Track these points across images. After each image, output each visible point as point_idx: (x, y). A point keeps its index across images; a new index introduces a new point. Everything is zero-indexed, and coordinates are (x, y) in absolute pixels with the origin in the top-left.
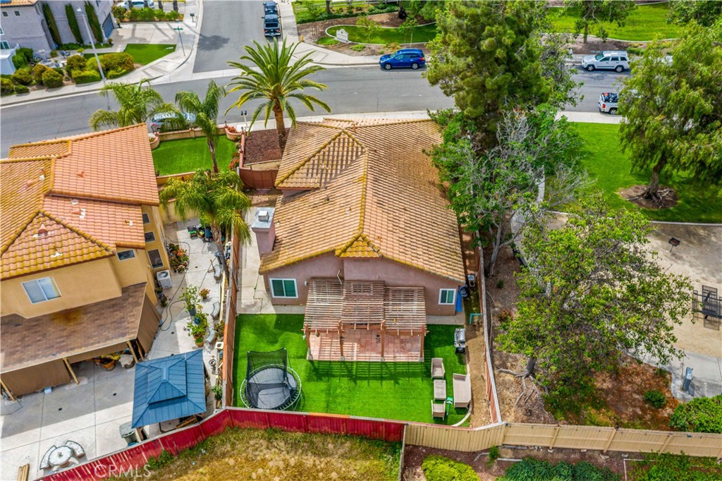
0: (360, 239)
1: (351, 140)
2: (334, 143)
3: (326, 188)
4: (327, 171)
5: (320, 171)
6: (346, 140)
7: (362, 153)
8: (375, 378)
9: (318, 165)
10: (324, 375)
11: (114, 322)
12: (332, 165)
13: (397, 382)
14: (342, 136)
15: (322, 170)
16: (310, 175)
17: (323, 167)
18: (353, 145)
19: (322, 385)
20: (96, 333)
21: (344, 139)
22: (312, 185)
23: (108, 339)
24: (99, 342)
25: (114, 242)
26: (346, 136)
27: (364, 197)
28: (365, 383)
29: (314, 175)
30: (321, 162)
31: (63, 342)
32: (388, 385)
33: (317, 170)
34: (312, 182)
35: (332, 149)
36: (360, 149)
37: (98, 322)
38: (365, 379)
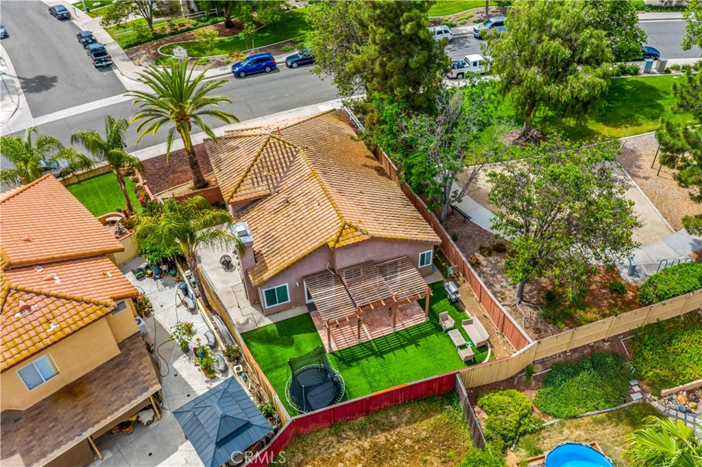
0: (346, 226)
1: (281, 143)
2: (267, 149)
3: (278, 192)
4: (271, 176)
5: (264, 178)
6: (277, 144)
7: (297, 152)
8: (397, 348)
9: (260, 173)
10: (352, 361)
11: (128, 380)
12: (274, 170)
13: (417, 345)
14: (271, 141)
15: (266, 176)
16: (256, 184)
17: (265, 173)
18: (285, 147)
19: (355, 370)
20: (114, 398)
21: (274, 143)
22: (262, 193)
23: (131, 399)
24: (123, 405)
25: (109, 297)
26: (276, 140)
27: (325, 190)
28: (390, 355)
29: (260, 183)
30: (261, 169)
31: (82, 418)
32: (411, 349)
33: (261, 177)
34: (261, 190)
35: (266, 155)
36: (293, 149)
37: (110, 385)
38: (388, 352)
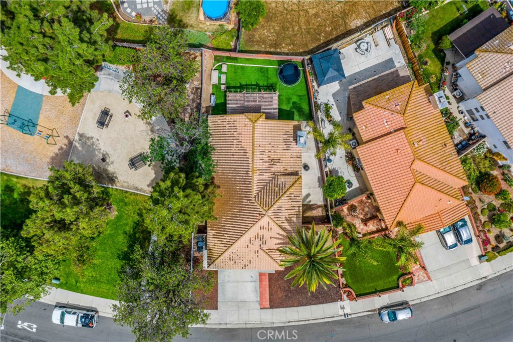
0: (254, 121)
1: (262, 205)
2: (271, 204)
3: (274, 174)
4: (274, 186)
6: (264, 206)
7: (256, 196)
8: (249, 85)
9: (280, 190)
10: (270, 86)
12: (272, 189)
13: (240, 83)
16: (284, 183)
17: (277, 189)
18: (261, 202)
19: (270, 81)
21: (266, 207)
23: (360, 85)
24: (363, 84)
25: (366, 109)
28: (253, 83)
29: (281, 183)
30: (278, 192)
32: (243, 83)
33: (280, 187)
34: (282, 179)
35: (273, 200)
36: (257, 199)
37: (368, 94)
